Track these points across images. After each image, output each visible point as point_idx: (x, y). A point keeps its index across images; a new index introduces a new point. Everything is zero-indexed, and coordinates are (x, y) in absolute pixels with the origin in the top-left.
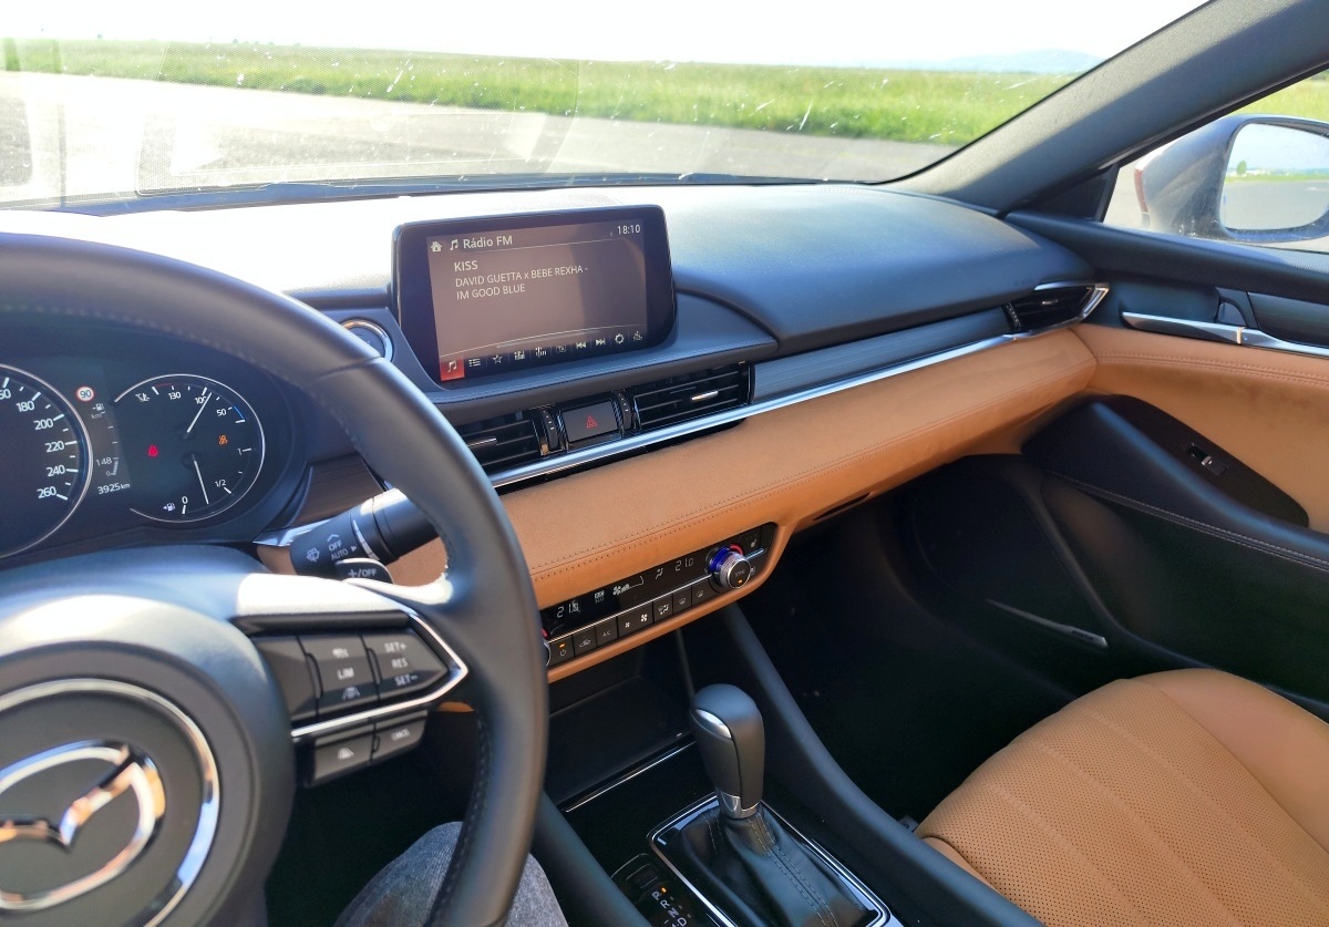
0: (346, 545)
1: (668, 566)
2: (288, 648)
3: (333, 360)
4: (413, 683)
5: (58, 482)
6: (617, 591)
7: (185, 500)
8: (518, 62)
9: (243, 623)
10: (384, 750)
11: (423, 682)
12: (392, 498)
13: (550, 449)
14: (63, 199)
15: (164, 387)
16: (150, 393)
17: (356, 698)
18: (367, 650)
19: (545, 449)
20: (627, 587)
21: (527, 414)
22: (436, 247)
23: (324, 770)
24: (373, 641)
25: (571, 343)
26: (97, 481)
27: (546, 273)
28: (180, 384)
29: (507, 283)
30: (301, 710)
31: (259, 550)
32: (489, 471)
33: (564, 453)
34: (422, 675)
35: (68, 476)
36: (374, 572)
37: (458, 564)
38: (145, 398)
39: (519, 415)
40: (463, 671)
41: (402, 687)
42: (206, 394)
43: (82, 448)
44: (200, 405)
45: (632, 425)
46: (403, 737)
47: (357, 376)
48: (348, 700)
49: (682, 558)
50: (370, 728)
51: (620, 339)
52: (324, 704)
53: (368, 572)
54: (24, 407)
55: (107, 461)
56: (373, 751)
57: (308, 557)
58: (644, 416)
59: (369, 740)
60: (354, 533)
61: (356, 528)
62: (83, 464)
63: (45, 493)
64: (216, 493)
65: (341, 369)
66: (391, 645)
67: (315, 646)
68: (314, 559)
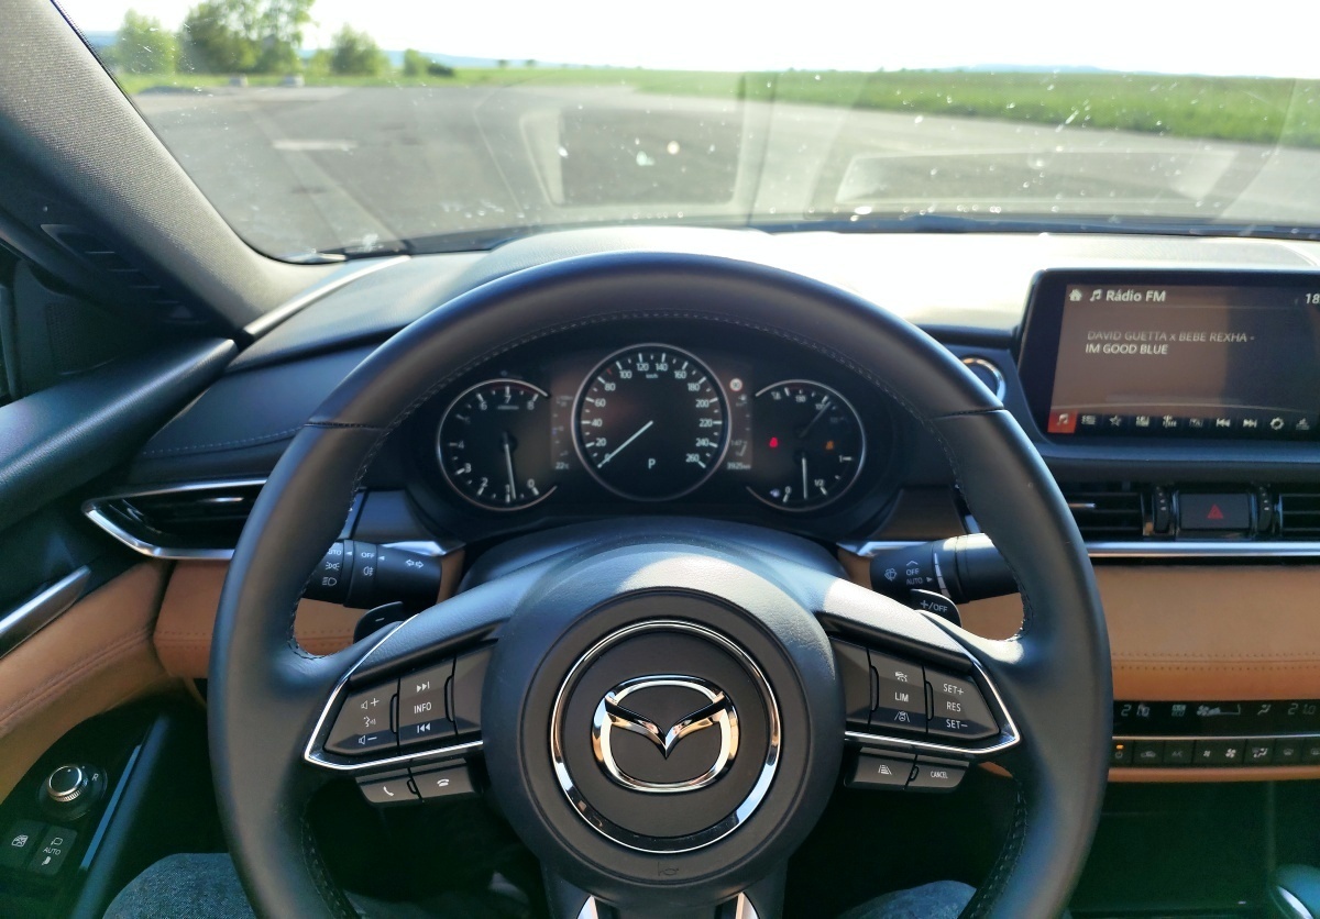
0: (923, 574)
1: (1280, 706)
2: (858, 656)
3: (961, 403)
4: (962, 730)
5: (702, 451)
6: (1202, 711)
7: (788, 490)
8: (1197, 82)
9: (825, 619)
10: (919, 783)
11: (970, 734)
12: (978, 541)
13: (1155, 529)
14: (750, 216)
15: (794, 390)
16: (783, 393)
17: (905, 723)
18: (926, 682)
19: (1148, 528)
20: (1217, 711)
21: (1136, 486)
22: (1075, 295)
23: (863, 777)
24: (932, 676)
25: (1211, 417)
26: (730, 457)
27: (1200, 338)
28: (807, 390)
29: (1147, 343)
30: (854, 715)
31: (840, 553)
32: (1088, 537)
33: (1172, 539)
34: (973, 727)
35: (709, 449)
36: (945, 609)
37: (1034, 629)
38: (777, 396)
39: (1126, 485)
40: (1017, 738)
41: (951, 730)
42: (827, 402)
43: (723, 429)
44: (818, 411)
45: (1270, 526)
46: (940, 778)
47: (979, 422)
48: (898, 722)
49: (1302, 702)
50: (912, 756)
51: (1277, 424)
52: (877, 716)
53: (940, 608)
54: (693, 387)
55: (737, 443)
56: (910, 780)
57: (886, 575)
58: (1288, 520)
59: (910, 766)
60: (933, 565)
61: (936, 562)
62: (721, 441)
63: (692, 458)
64: (814, 490)
65: (964, 413)
66: (950, 686)
67: (881, 662)
68: (890, 578)
